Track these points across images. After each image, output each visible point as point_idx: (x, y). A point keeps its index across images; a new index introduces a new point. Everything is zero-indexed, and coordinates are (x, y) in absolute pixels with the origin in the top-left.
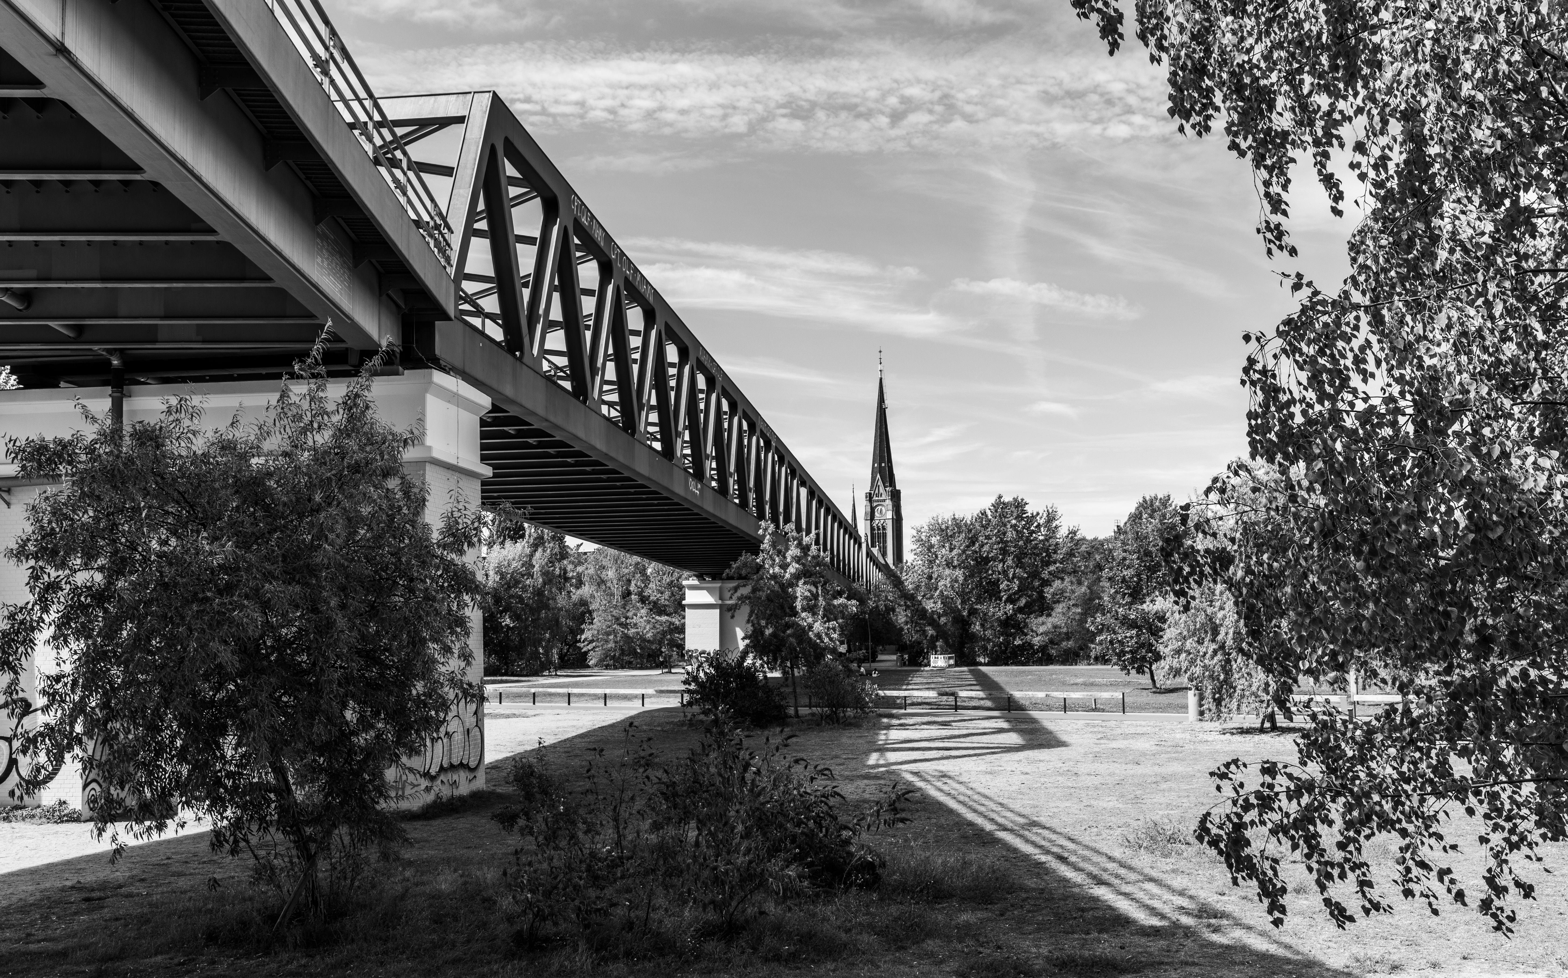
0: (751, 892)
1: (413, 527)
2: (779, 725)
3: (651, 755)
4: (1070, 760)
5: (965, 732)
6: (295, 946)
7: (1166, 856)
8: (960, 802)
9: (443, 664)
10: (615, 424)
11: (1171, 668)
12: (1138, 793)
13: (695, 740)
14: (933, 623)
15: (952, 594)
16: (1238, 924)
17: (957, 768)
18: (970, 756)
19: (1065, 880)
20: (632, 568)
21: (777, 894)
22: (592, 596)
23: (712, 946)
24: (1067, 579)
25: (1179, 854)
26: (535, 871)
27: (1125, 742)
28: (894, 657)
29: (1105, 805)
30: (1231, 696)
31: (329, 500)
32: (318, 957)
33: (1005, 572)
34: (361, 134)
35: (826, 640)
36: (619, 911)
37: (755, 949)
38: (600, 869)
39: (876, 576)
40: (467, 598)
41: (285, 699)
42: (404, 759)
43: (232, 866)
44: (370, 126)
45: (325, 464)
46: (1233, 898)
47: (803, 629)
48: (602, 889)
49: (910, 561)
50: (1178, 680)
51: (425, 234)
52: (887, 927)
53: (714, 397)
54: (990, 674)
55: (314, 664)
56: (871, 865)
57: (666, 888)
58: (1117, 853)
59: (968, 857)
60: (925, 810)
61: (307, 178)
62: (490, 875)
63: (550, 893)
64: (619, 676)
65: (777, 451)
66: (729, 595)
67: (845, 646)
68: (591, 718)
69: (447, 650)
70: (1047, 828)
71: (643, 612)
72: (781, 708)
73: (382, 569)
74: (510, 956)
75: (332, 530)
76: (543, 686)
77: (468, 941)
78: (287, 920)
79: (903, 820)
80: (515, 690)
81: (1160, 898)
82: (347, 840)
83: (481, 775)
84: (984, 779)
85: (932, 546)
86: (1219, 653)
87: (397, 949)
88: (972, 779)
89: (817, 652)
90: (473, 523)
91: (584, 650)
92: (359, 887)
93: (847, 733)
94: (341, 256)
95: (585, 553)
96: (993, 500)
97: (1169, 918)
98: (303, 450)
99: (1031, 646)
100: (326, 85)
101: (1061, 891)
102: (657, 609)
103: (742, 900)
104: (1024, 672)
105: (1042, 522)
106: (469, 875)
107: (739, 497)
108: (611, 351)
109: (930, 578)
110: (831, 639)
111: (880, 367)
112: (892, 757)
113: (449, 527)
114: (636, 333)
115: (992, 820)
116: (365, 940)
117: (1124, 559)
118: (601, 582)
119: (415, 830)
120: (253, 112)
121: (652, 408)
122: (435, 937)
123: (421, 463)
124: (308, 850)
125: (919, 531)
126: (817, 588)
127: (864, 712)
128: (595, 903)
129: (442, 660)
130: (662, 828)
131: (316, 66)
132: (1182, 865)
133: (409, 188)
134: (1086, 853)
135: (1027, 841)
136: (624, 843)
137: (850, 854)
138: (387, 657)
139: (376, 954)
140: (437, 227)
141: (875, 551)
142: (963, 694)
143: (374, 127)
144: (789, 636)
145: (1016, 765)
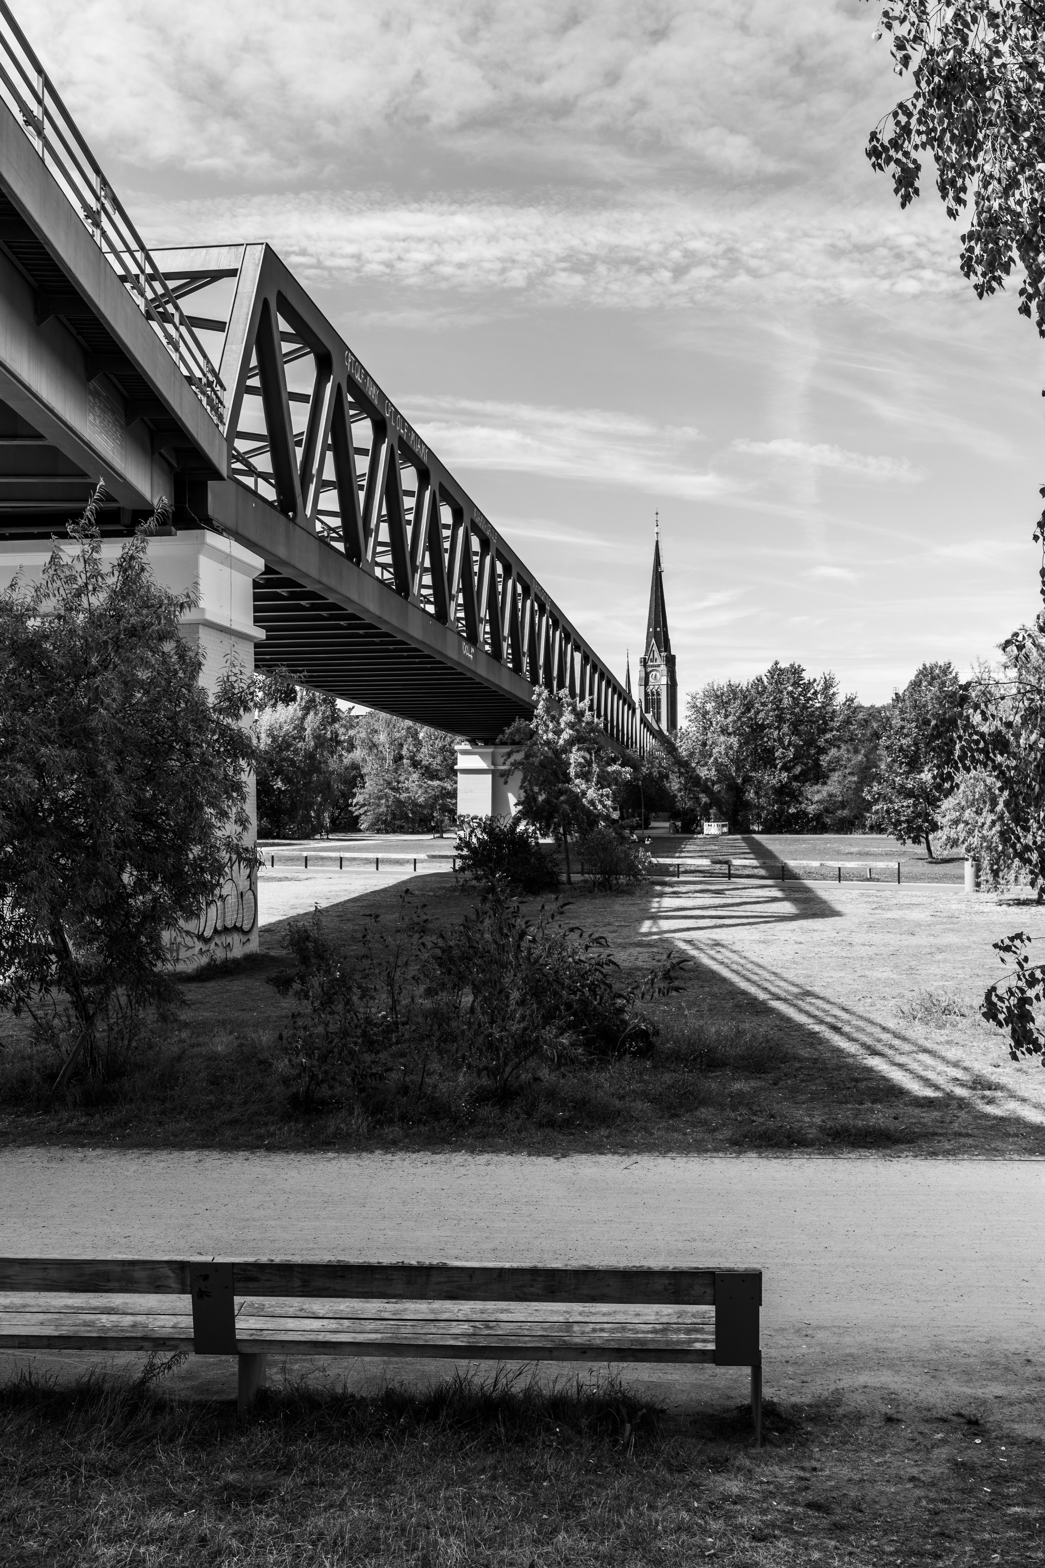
0: (526, 1058)
1: (189, 691)
2: (552, 892)
3: (426, 921)
4: (844, 929)
5: (738, 900)
6: (75, 1105)
7: (940, 1027)
8: (733, 971)
9: (219, 828)
10: (388, 586)
11: (948, 838)
12: (913, 963)
13: (470, 906)
14: (707, 790)
15: (726, 761)
16: (1013, 1096)
17: (730, 937)
18: (743, 924)
19: (839, 1051)
20: (404, 732)
21: (552, 1060)
22: (364, 760)
23: (487, 1111)
24: (843, 747)
25: (954, 1026)
26: (310, 1036)
27: (900, 913)
28: (667, 824)
29: (879, 976)
30: (1009, 867)
31: (105, 664)
32: (97, 1117)
33: (780, 740)
34: (133, 288)
35: (600, 807)
36: (394, 1075)
37: (529, 1115)
38: (375, 1034)
39: (650, 742)
40: (243, 763)
41: (62, 861)
42: (181, 922)
43: (10, 1025)
44: (142, 279)
45: (101, 626)
46: (1007, 1070)
47: (576, 795)
48: (377, 1053)
49: (684, 727)
50: (955, 850)
51: (197, 391)
52: (661, 1095)
53: (488, 559)
54: (764, 842)
55: (91, 827)
56: (644, 1034)
57: (440, 1053)
58: (891, 1024)
59: (742, 1026)
60: (698, 978)
61: (79, 333)
62: (266, 1037)
63: (326, 1057)
64: (391, 841)
65: (552, 615)
66: (502, 760)
67: (618, 812)
68: (363, 882)
69: (223, 815)
70: (821, 998)
71: (415, 776)
72: (554, 875)
73: (158, 733)
74: (287, 1118)
75: (108, 695)
76: (315, 850)
77: (245, 1103)
78: (66, 1079)
79: (677, 989)
80: (287, 853)
81: (934, 1069)
82: (124, 1000)
83: (255, 937)
84: (757, 948)
85: (707, 713)
86: (998, 824)
87: (175, 1109)
88: (746, 948)
89: (590, 819)
90: (249, 687)
91: (356, 813)
92: (136, 1048)
93: (620, 900)
94: (114, 413)
95: (357, 717)
96: (769, 666)
97: (943, 1090)
98: (78, 612)
99: (805, 814)
100: (98, 237)
101: (835, 1061)
102: (429, 773)
103: (517, 1066)
104: (798, 840)
105: (819, 688)
106: (245, 1038)
107: (512, 661)
108: (384, 512)
109: (704, 744)
110: (604, 806)
111: (656, 529)
112: (665, 925)
113: (225, 691)
114: (410, 494)
115: (765, 989)
116: (144, 1100)
117: (903, 727)
118: (373, 746)
119: (192, 992)
120: (23, 264)
121: (426, 570)
122: (211, 1097)
123: (195, 626)
124: (86, 1011)
125: (694, 698)
126: (591, 754)
127: (637, 880)
128: (370, 1068)
129: (219, 824)
130: (437, 994)
131: (87, 217)
132: (957, 1036)
133: (181, 343)
134: (861, 1023)
135: (801, 1010)
136: (398, 1008)
137: (625, 1023)
138: (164, 821)
139: (155, 1114)
140: (209, 384)
141: (649, 716)
142: (736, 862)
143: (146, 280)
144: (563, 802)
145: (790, 935)
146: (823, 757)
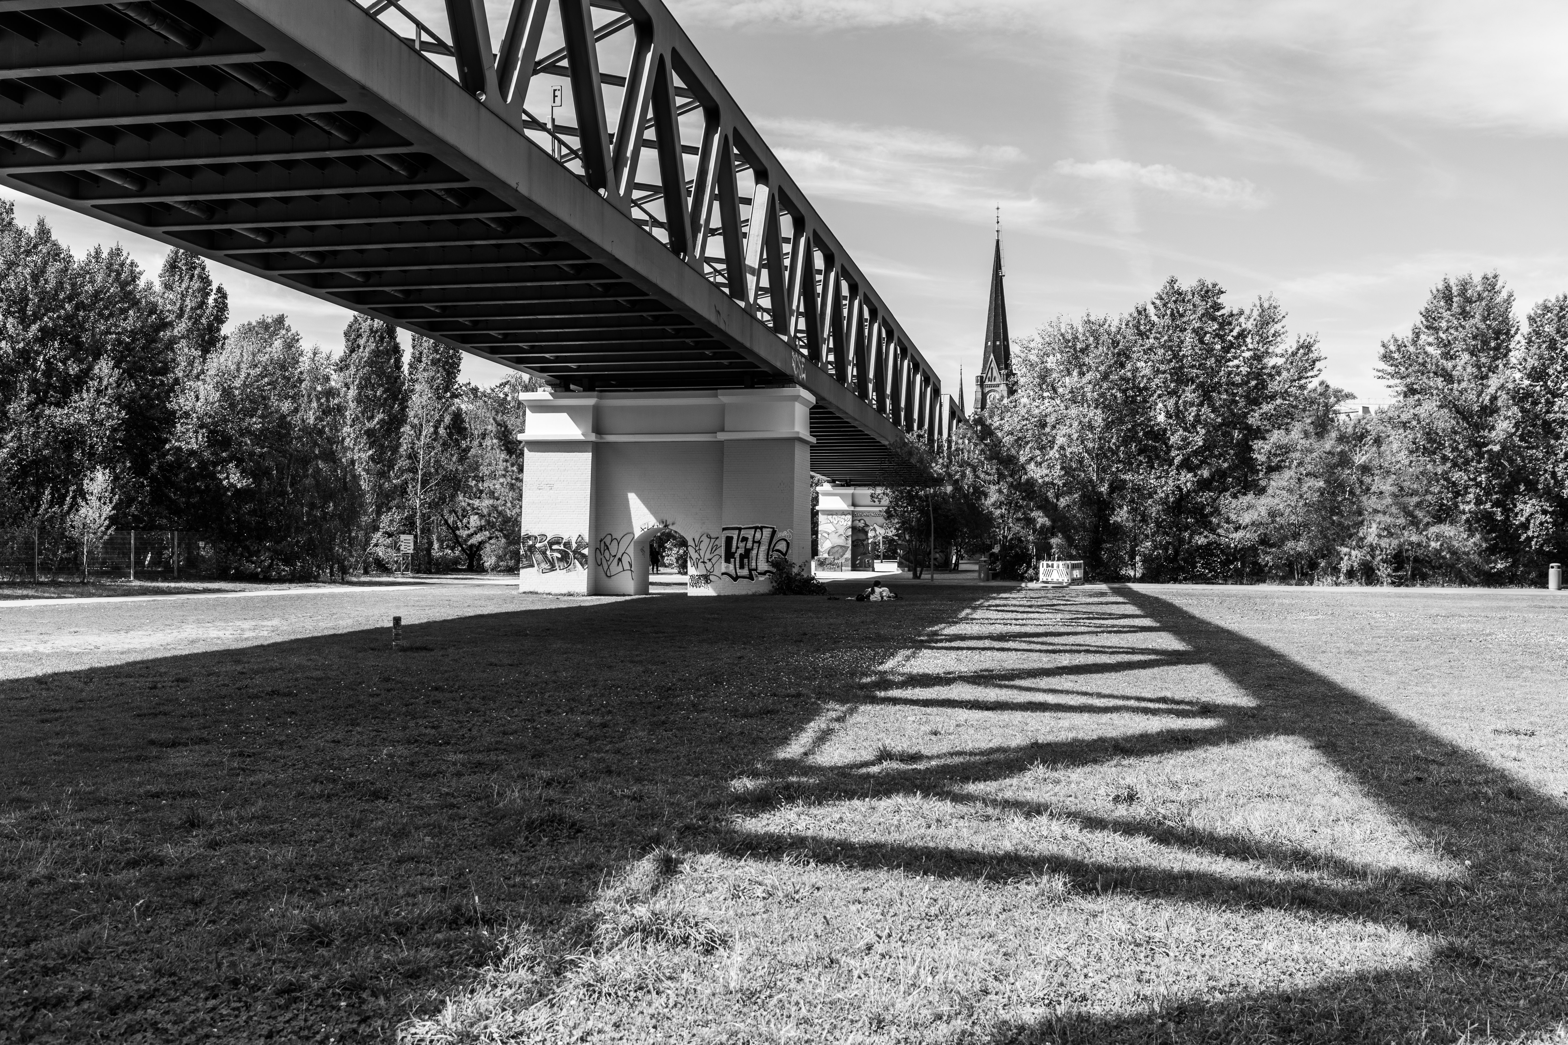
14: (1046, 504)
15: (1080, 452)
28: (977, 565)
33: (1179, 414)
96: (1158, 288)
99: (1224, 547)
105: (1249, 325)
111: (997, 228)
146: (1257, 444)
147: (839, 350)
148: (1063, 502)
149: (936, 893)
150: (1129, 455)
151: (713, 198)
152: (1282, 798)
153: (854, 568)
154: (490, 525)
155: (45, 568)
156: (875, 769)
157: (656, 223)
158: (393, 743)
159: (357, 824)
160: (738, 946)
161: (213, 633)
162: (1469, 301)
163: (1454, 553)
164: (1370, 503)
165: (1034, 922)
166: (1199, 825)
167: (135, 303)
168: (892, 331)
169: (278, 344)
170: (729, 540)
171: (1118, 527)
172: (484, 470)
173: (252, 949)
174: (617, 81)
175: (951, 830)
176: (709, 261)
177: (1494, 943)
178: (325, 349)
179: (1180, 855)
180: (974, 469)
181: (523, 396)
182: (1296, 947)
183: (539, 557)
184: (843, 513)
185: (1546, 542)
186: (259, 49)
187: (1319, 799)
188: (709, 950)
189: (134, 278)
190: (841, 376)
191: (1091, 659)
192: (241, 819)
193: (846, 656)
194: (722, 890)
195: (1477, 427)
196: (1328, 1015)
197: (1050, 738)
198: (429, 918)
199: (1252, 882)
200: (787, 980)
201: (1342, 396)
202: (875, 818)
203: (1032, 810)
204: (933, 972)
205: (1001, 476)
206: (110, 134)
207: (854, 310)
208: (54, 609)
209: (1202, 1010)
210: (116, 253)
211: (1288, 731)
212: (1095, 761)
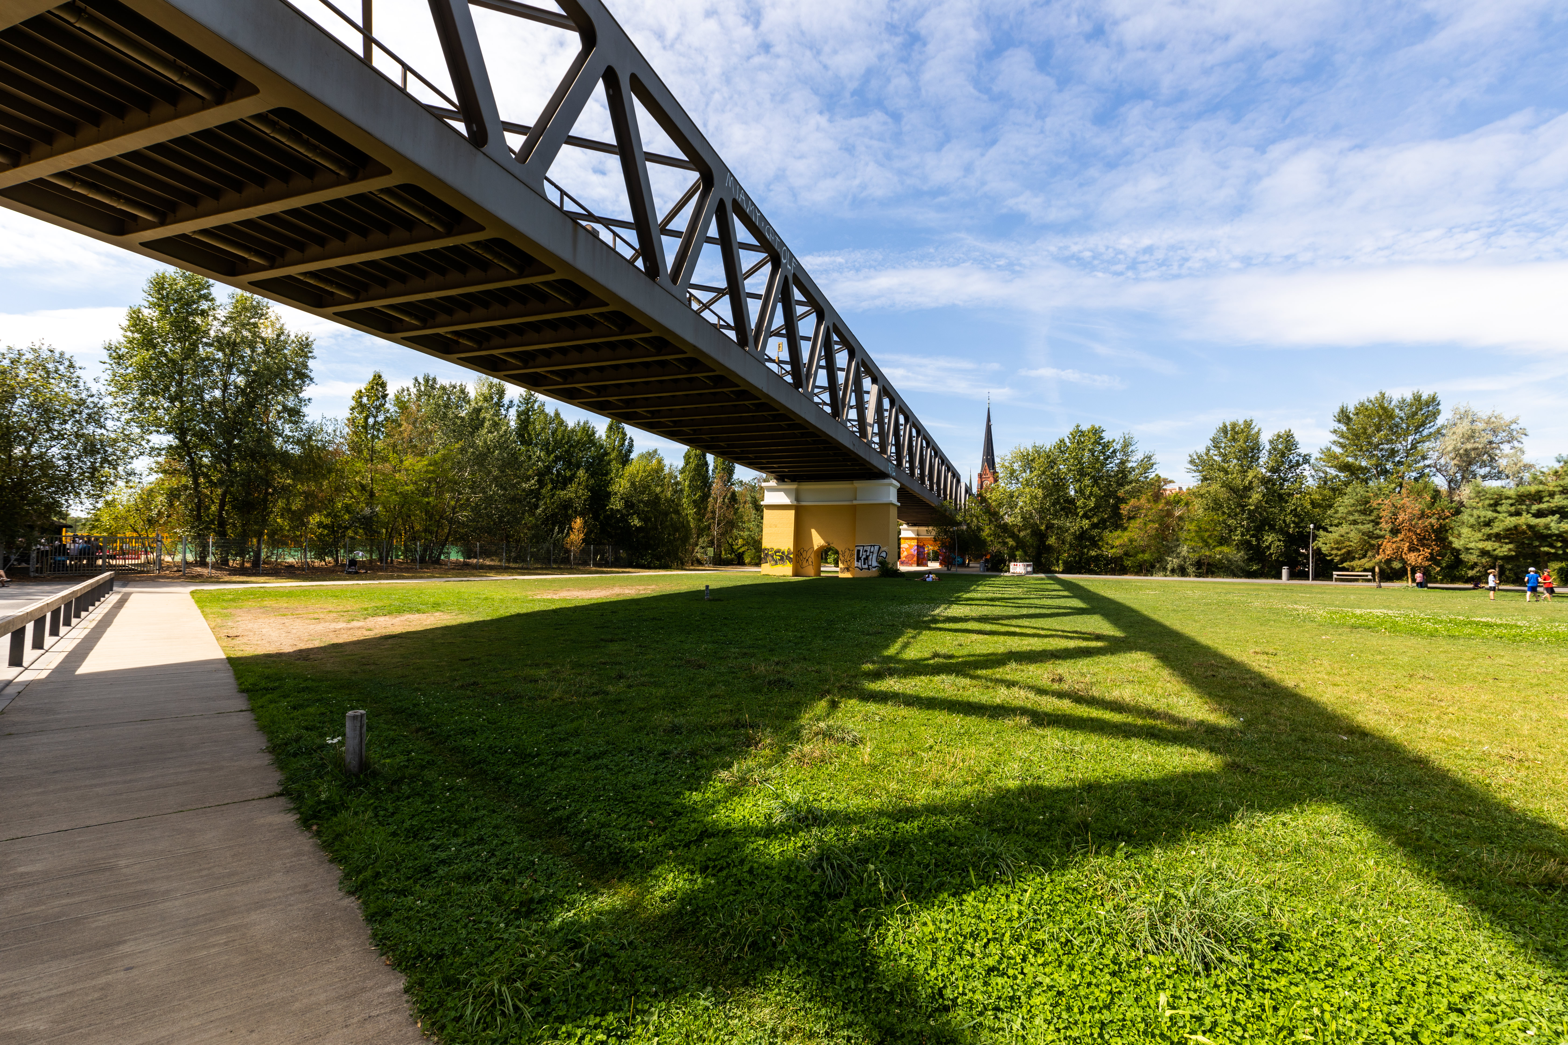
14: (1014, 536)
15: (1030, 510)
28: (979, 564)
33: (1082, 491)
96: (1071, 429)
99: (1105, 557)
105: (1118, 447)
109: (1011, 496)
146: (1123, 506)
147: (911, 461)
148: (1022, 534)
149: (963, 723)
150: (1056, 511)
151: (852, 391)
152: (1140, 683)
153: (918, 565)
154: (748, 543)
155: (555, 562)
156: (932, 662)
157: (825, 403)
158: (707, 643)
159: (692, 679)
160: (868, 743)
161: (627, 591)
162: (1237, 433)
163: (1229, 561)
164: (1183, 535)
165: (1013, 739)
166: (1096, 694)
167: (594, 444)
168: (937, 452)
169: (654, 461)
170: (859, 551)
171: (1050, 546)
172: (746, 519)
173: (647, 734)
174: (807, 339)
175: (969, 692)
176: (850, 421)
177: (1258, 761)
178: (675, 464)
179: (1087, 709)
180: (977, 518)
181: (763, 484)
182: (1150, 758)
183: (770, 558)
184: (913, 539)
185: (1281, 555)
186: (650, 331)
187: (1159, 684)
188: (854, 745)
189: (594, 433)
190: (912, 473)
191: (1038, 611)
192: (641, 675)
193: (915, 608)
194: (859, 717)
195: (1242, 497)
196: (1168, 793)
197: (1018, 649)
198: (725, 724)
199: (1125, 724)
200: (892, 760)
201: (1167, 482)
202: (931, 686)
203: (1010, 684)
204: (963, 761)
205: (991, 521)
206: (586, 371)
207: (918, 443)
208: (559, 579)
209: (1101, 787)
210: (586, 423)
211: (1142, 649)
212: (1041, 661)
